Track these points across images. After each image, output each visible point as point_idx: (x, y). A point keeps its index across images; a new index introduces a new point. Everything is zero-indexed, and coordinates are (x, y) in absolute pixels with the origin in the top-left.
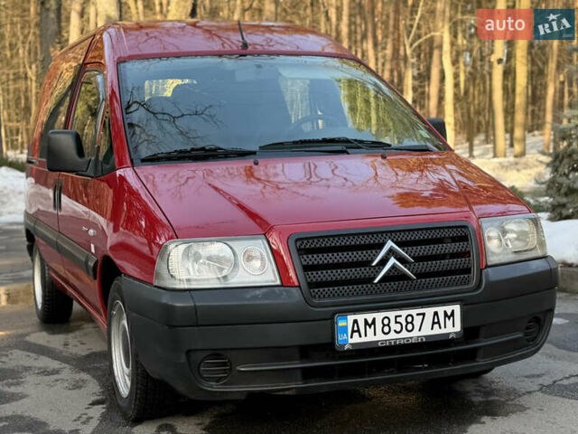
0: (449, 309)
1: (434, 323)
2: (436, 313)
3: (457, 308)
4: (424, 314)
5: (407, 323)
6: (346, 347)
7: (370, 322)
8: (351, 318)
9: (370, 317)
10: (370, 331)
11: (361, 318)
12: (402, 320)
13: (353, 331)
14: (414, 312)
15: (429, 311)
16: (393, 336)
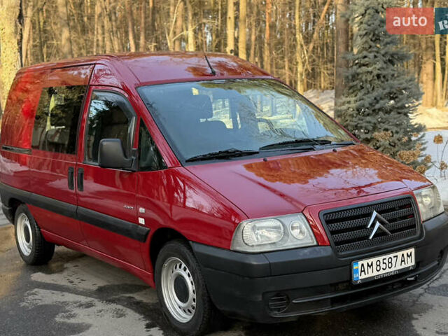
0: (409, 251)
1: (402, 261)
2: (403, 255)
3: (413, 250)
4: (397, 256)
5: (389, 263)
6: (358, 282)
7: (370, 264)
8: (360, 263)
9: (370, 261)
10: (370, 270)
11: (365, 262)
12: (386, 261)
13: (361, 271)
14: (392, 255)
15: (399, 254)
16: (382, 272)
